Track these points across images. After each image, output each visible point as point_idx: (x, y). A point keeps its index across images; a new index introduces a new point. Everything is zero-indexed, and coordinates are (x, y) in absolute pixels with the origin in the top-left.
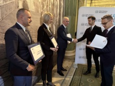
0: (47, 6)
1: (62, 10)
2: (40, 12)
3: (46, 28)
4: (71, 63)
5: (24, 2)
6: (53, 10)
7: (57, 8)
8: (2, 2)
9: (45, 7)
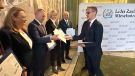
0: (52, 3)
1: (64, 6)
2: (47, 9)
3: (52, 23)
4: (74, 52)
5: (34, 1)
6: (57, 6)
7: (60, 5)
8: (18, 2)
9: (51, 4)
